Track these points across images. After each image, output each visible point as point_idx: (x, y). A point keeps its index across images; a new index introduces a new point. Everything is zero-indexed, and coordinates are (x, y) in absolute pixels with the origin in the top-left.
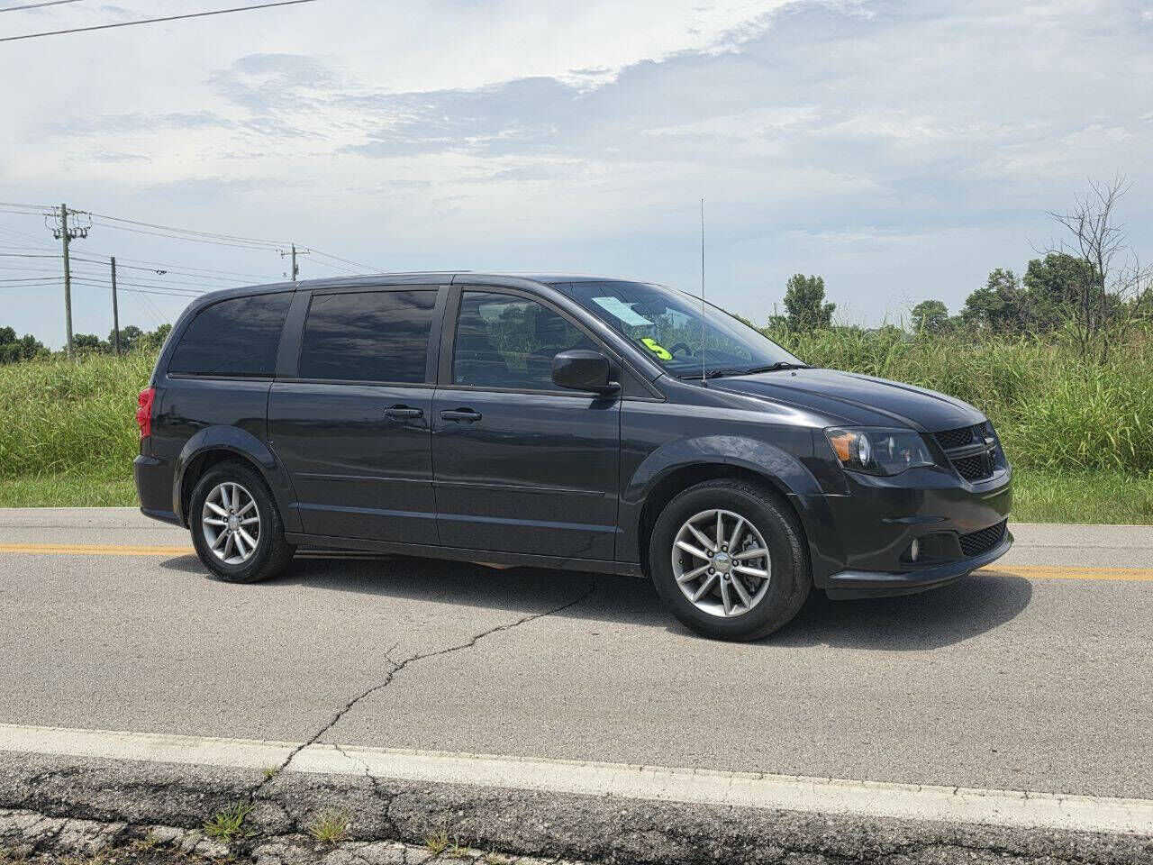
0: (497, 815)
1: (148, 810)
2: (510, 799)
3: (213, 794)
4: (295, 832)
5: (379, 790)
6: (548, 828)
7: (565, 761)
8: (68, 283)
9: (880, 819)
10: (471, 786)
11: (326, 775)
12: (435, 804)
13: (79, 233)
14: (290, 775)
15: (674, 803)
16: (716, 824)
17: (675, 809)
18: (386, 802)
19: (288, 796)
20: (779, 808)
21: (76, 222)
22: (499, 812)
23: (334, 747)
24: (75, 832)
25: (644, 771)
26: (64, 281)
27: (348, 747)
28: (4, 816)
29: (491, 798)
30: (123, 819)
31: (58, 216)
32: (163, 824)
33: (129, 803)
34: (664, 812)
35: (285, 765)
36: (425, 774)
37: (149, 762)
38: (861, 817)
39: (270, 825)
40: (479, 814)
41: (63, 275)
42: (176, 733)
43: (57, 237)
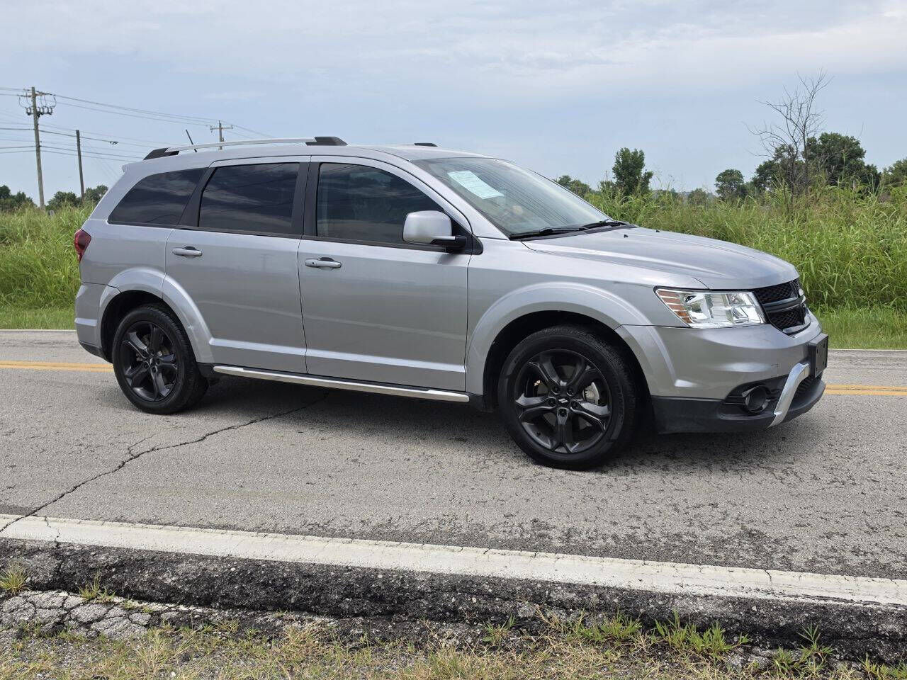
0: (140, 571)
2: (152, 560)
5: (58, 552)
6: (174, 581)
10: (128, 550)
11: (23, 540)
12: (96, 564)
13: (46, 110)
15: (275, 561)
17: (272, 566)
18: (60, 561)
20: (349, 565)
23: (44, 519)
25: (267, 538)
27: (55, 519)
29: (139, 558)
34: (264, 568)
40: (127, 571)
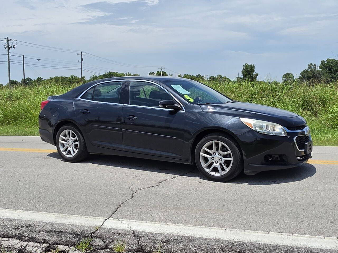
0: (178, 245)
1: (56, 240)
2: (181, 239)
3: (78, 235)
4: (107, 248)
5: (135, 235)
6: (196, 250)
7: (199, 226)
8: (9, 63)
9: (313, 249)
11: (116, 229)
12: (155, 240)
13: (12, 47)
14: (104, 229)
15: (240, 242)
16: (255, 249)
17: (240, 244)
18: (138, 239)
19: (104, 237)
20: (277, 244)
21: (12, 43)
22: (178, 244)
23: (118, 219)
24: (31, 246)
25: (227, 230)
26: (8, 62)
27: (122, 220)
28: (7, 241)
29: (175, 239)
30: (48, 242)
31: (6, 41)
32: (61, 244)
33: (49, 237)
34: (236, 245)
35: (102, 225)
36: (151, 230)
37: (55, 223)
38: (306, 248)
39: (98, 246)
40: (171, 244)
41: (8, 60)
42: (62, 213)
43: (6, 48)
